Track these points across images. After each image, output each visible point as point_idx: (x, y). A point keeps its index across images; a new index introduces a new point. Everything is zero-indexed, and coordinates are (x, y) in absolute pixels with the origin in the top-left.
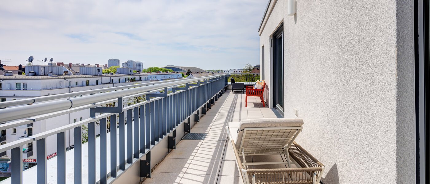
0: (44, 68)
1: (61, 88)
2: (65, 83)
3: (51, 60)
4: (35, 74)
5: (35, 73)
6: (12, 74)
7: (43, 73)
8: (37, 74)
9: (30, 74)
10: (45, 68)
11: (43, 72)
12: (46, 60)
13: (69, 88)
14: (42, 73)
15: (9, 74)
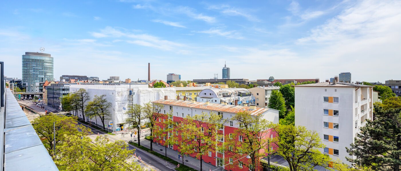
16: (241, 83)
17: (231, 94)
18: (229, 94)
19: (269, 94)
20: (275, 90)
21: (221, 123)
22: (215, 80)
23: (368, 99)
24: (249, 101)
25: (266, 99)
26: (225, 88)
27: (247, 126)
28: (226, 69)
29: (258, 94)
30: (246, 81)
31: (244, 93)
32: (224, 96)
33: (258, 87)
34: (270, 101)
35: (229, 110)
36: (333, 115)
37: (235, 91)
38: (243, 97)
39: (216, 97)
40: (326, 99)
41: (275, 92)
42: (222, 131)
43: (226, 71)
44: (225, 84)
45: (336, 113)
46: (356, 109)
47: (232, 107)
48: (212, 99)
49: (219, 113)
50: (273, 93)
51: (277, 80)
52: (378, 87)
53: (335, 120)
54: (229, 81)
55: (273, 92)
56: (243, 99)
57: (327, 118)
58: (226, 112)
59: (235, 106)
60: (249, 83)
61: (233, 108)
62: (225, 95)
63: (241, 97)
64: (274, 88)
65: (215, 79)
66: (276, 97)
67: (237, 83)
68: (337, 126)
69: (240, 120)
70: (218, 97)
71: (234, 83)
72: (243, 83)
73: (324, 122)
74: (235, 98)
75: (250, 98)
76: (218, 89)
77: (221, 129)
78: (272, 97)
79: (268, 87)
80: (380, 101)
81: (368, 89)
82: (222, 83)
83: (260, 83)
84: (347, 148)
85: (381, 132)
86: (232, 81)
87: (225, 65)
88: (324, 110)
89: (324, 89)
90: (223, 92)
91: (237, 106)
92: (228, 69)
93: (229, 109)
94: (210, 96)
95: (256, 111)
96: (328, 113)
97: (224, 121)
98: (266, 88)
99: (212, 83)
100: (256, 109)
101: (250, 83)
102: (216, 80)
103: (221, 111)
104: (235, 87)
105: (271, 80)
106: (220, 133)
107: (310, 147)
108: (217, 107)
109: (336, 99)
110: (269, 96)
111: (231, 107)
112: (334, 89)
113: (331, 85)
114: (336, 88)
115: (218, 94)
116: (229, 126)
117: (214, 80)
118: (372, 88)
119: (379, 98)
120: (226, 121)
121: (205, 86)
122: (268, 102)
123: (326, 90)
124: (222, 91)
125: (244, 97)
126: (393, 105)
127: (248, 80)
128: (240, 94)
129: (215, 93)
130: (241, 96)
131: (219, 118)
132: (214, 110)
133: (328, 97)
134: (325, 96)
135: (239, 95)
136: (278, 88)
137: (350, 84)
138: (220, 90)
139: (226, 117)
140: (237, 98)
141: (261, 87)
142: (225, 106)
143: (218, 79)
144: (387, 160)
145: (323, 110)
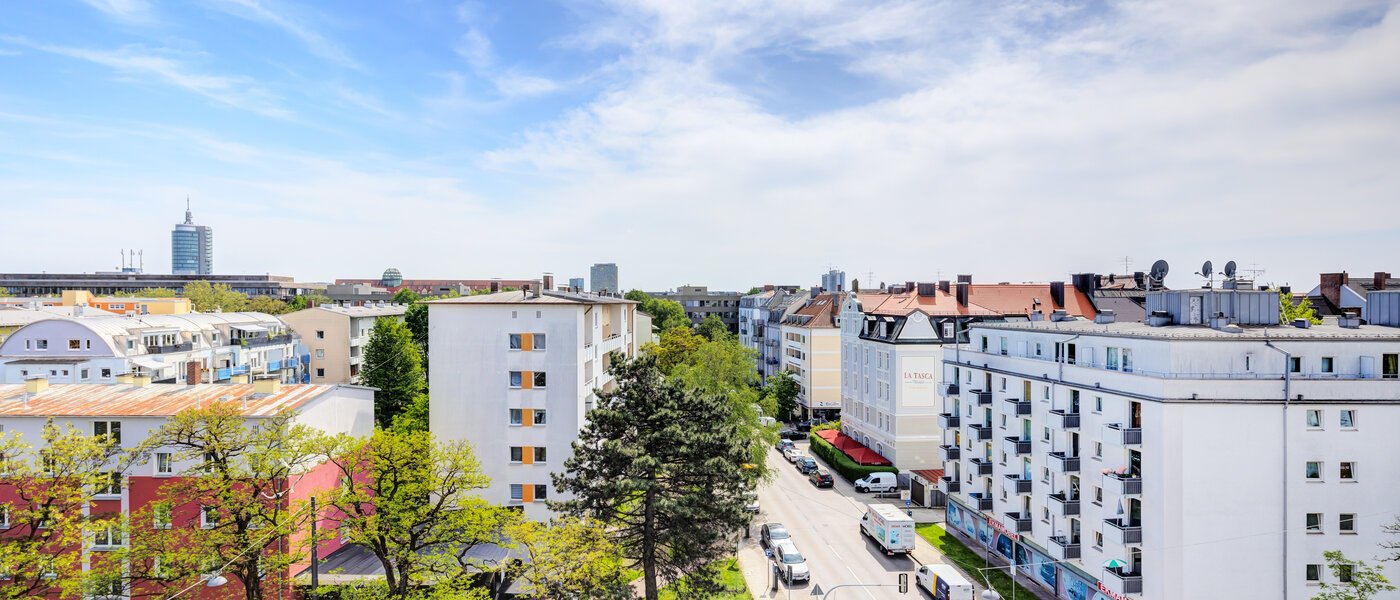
0: (1202, 298)
1: (1253, 376)
2: (1272, 360)
3: (1230, 269)
4: (1170, 320)
5: (1172, 317)
6: (1112, 318)
7: (1199, 318)
8: (1176, 319)
9: (1154, 320)
10: (1205, 299)
11: (1199, 313)
12: (1207, 270)
13: (1283, 379)
14: (1194, 316)
15: (1105, 318)
16: (258, 290)
17: (194, 338)
18: (180, 341)
19: (366, 332)
20: (388, 316)
21: (110, 468)
22: (126, 277)
23: (623, 336)
24: (281, 363)
25: (354, 350)
26: (170, 312)
27: (228, 459)
28: (194, 230)
29: (321, 334)
30: (283, 284)
31: (258, 333)
32: (153, 349)
33: (323, 306)
34: (368, 357)
35: (152, 408)
36: (533, 386)
37: (216, 327)
38: (253, 349)
39: (110, 355)
40: (516, 341)
41: (386, 323)
42: (118, 502)
43: (189, 242)
44: (179, 295)
45: (541, 379)
46: (589, 364)
47: (174, 392)
48: (80, 366)
49: (100, 428)
50: (379, 328)
51: (412, 283)
52: (660, 304)
53: (536, 399)
54: (197, 281)
55: (379, 326)
56: (256, 356)
57: (519, 398)
58: (139, 417)
59: (187, 389)
60: (294, 291)
61: (175, 396)
62: (160, 344)
63: (246, 350)
64: (388, 309)
65: (125, 273)
66: (391, 340)
67: (237, 294)
68: (540, 417)
69: (189, 443)
70: (118, 353)
71: (222, 291)
72: (268, 293)
73: (512, 410)
74: (214, 353)
75: (287, 351)
76: (123, 319)
77: (109, 496)
78: (374, 343)
79: (363, 305)
80: (656, 339)
81: (624, 308)
82: (160, 291)
83: (341, 294)
84: (553, 475)
85: (618, 418)
86: (212, 284)
87: (188, 216)
88: (513, 374)
89: (511, 309)
90: (149, 333)
91: (199, 387)
92: (202, 234)
93: (155, 400)
94: (74, 353)
95: (280, 397)
96: (520, 383)
97: (127, 456)
98: (354, 311)
99: (98, 291)
100: (279, 393)
101: (299, 292)
102: (133, 280)
103: (109, 417)
104: (219, 310)
105: (389, 283)
106: (105, 510)
107: (449, 493)
108: (92, 398)
109: (540, 341)
110: (363, 340)
111: (165, 394)
112: (534, 310)
113: (528, 298)
114: (538, 308)
115: (117, 343)
116: (156, 473)
117: (119, 277)
118: (635, 306)
119: (654, 331)
120: (134, 456)
121: (61, 304)
122: (360, 360)
123: (515, 315)
124: (143, 325)
125: (258, 349)
126: (677, 347)
127: (292, 279)
128: (238, 338)
129: (102, 336)
130: (245, 343)
131: (100, 449)
132: (69, 413)
133: (520, 335)
134: (513, 333)
135: (233, 342)
136: (403, 309)
137: (578, 296)
138: (132, 323)
139: (134, 437)
140: (225, 354)
141: (336, 308)
142: (137, 392)
143: (145, 272)
144: (622, 486)
145: (508, 375)
